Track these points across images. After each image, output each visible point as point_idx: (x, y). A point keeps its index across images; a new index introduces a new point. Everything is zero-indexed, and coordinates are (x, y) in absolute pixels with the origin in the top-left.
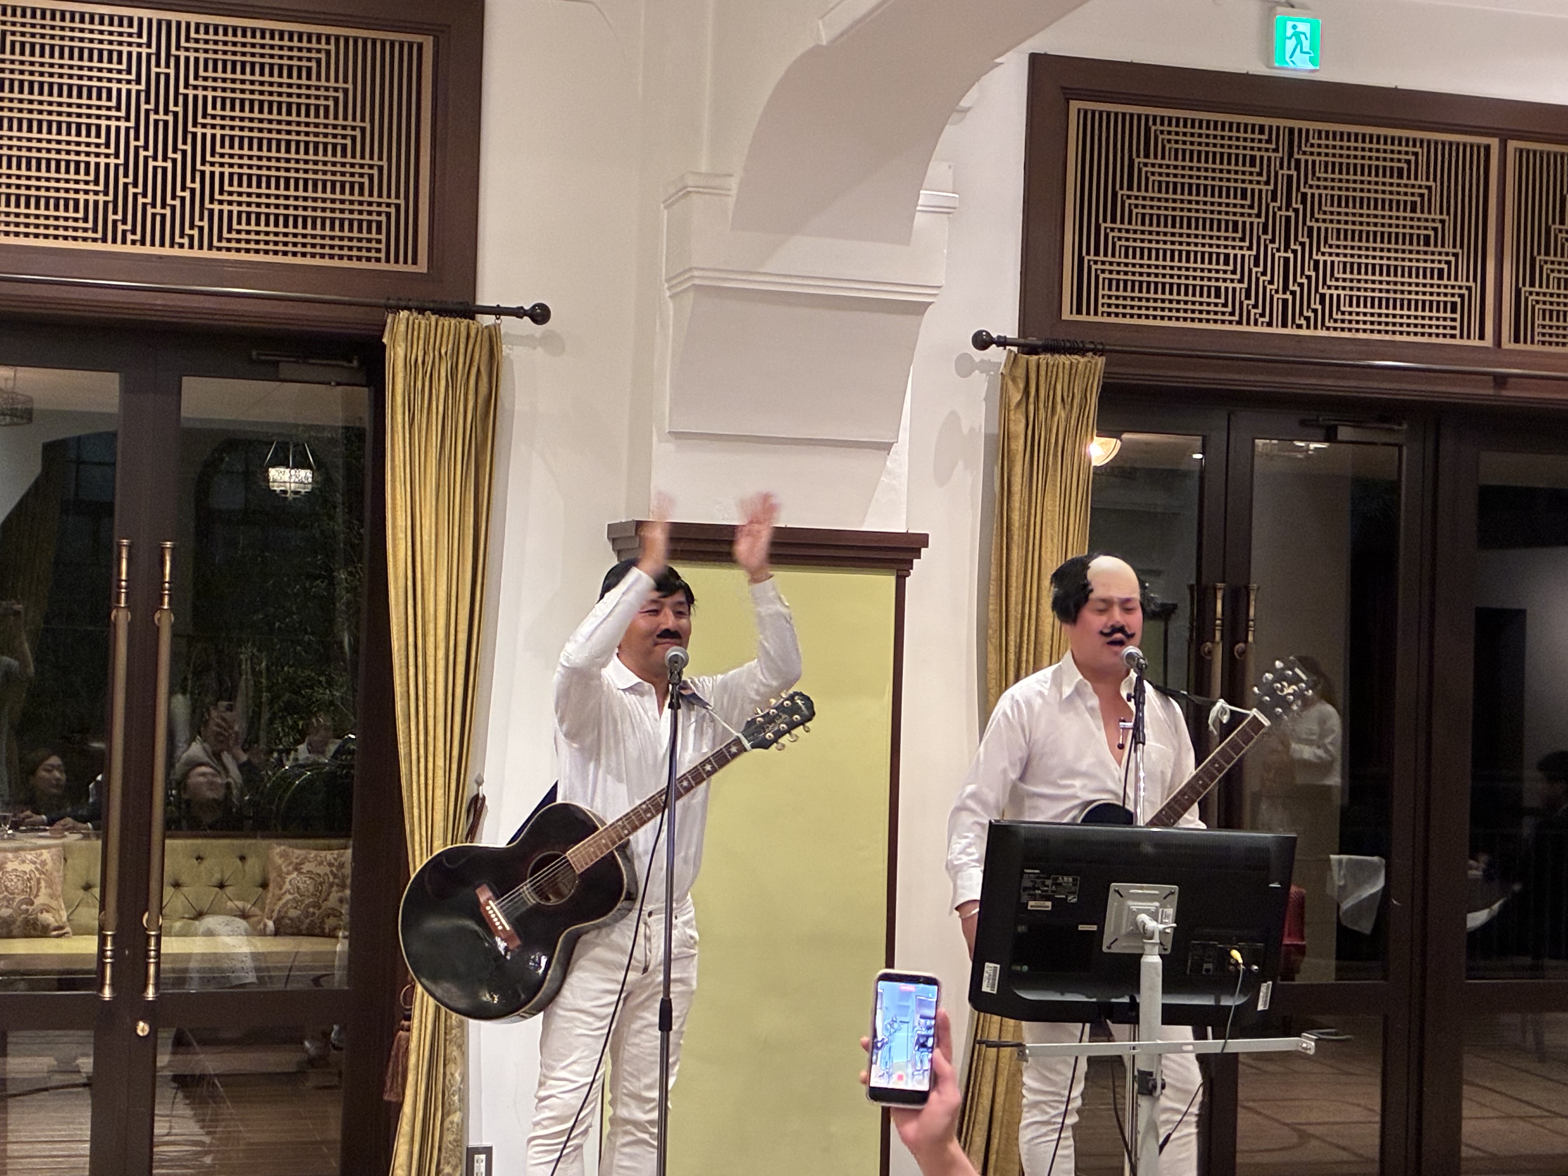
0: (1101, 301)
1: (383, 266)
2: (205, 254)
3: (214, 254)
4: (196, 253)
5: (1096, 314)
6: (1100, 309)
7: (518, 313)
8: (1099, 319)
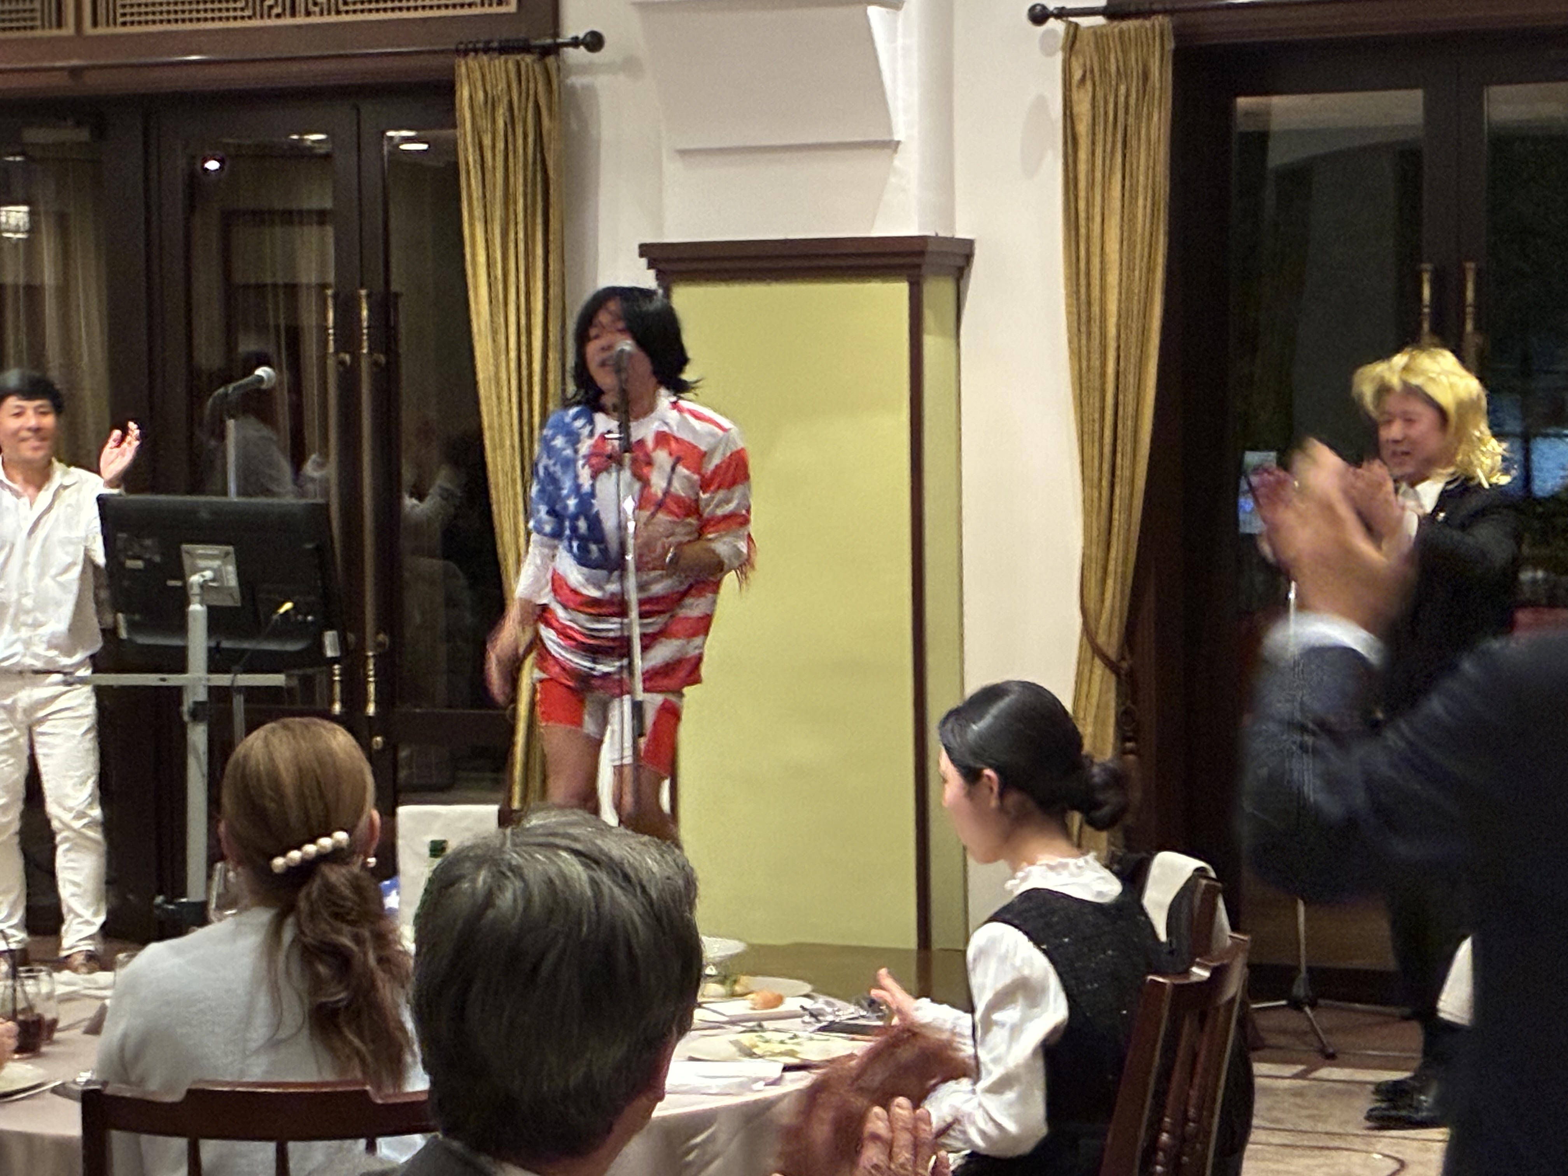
1: (478, 10)
2: (335, 18)
3: (344, 18)
4: (326, 19)
7: (575, 43)
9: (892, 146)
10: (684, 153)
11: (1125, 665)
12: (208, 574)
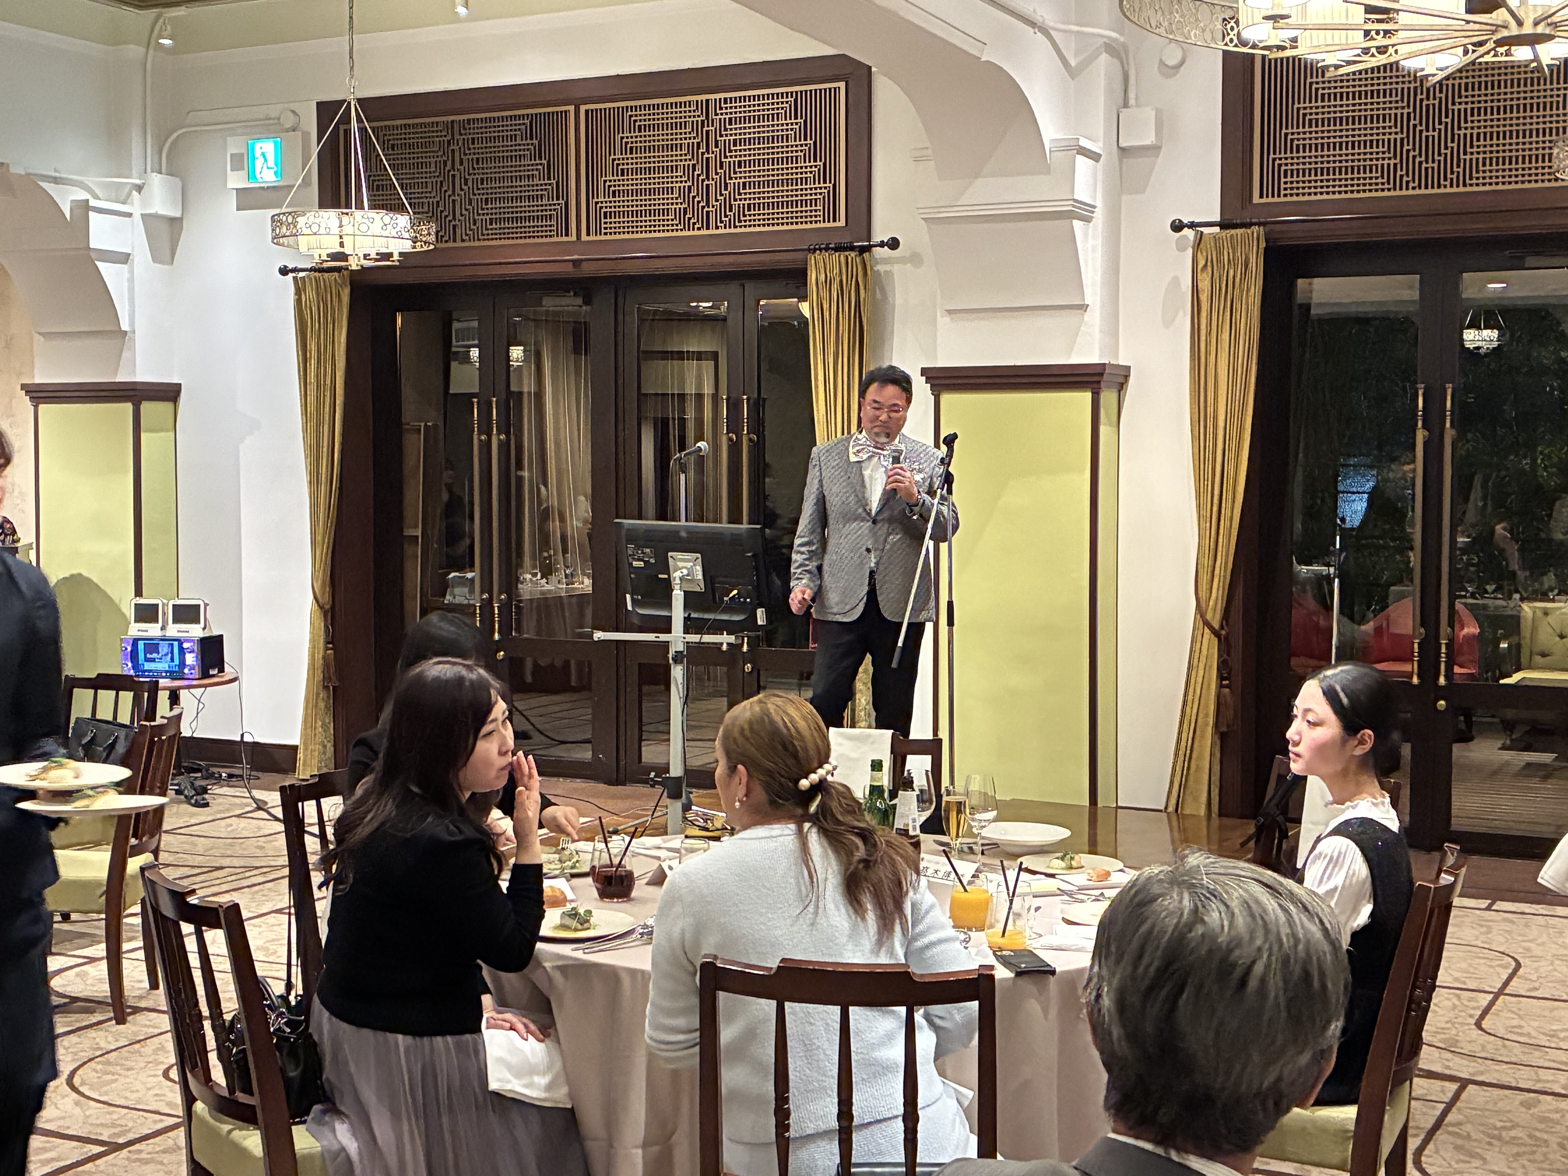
0: (1283, 186)
1: (822, 225)
2: (733, 230)
3: (738, 230)
4: (728, 231)
5: (1279, 196)
6: (1283, 192)
7: (882, 244)
8: (1282, 199)
9: (1084, 307)
10: (950, 312)
11: (1223, 632)
12: (685, 572)
